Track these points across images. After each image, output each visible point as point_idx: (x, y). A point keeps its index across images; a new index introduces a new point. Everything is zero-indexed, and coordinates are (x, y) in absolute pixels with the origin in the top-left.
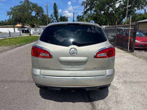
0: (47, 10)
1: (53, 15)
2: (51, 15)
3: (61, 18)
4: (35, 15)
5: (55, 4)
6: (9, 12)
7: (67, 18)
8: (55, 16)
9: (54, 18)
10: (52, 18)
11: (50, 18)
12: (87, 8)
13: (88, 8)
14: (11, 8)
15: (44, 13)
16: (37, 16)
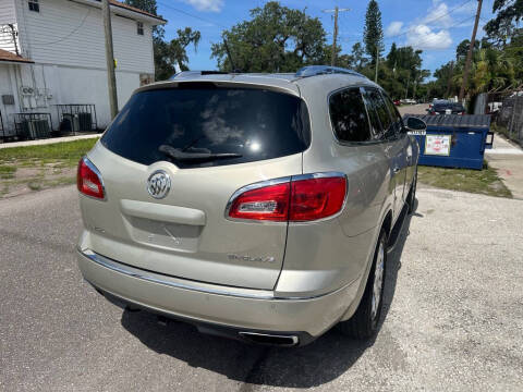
0: (336, 29)
1: (363, 45)
2: (356, 47)
3: (394, 53)
4: (296, 51)
5: (373, 6)
6: (217, 46)
7: (420, 52)
8: (368, 48)
9: (364, 56)
10: (358, 58)
11: (351, 58)
12: (504, 8)
13: (509, 9)
14: (226, 33)
15: (325, 40)
16: (300, 53)
